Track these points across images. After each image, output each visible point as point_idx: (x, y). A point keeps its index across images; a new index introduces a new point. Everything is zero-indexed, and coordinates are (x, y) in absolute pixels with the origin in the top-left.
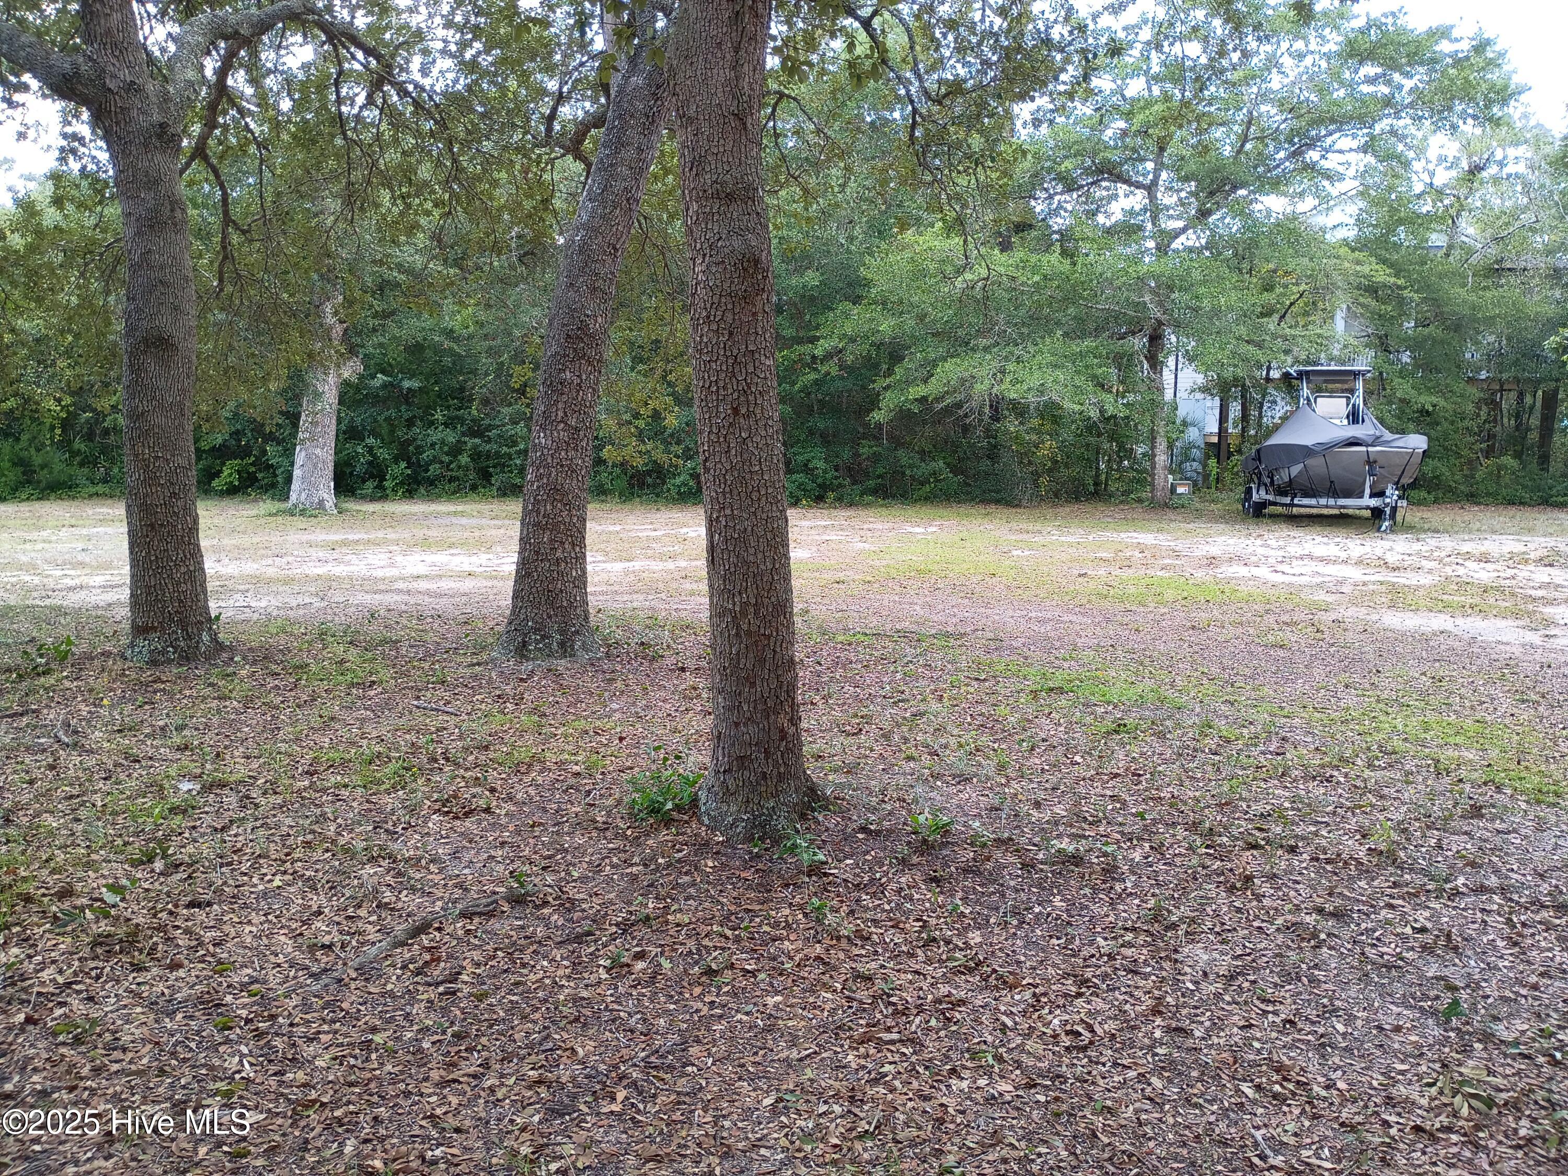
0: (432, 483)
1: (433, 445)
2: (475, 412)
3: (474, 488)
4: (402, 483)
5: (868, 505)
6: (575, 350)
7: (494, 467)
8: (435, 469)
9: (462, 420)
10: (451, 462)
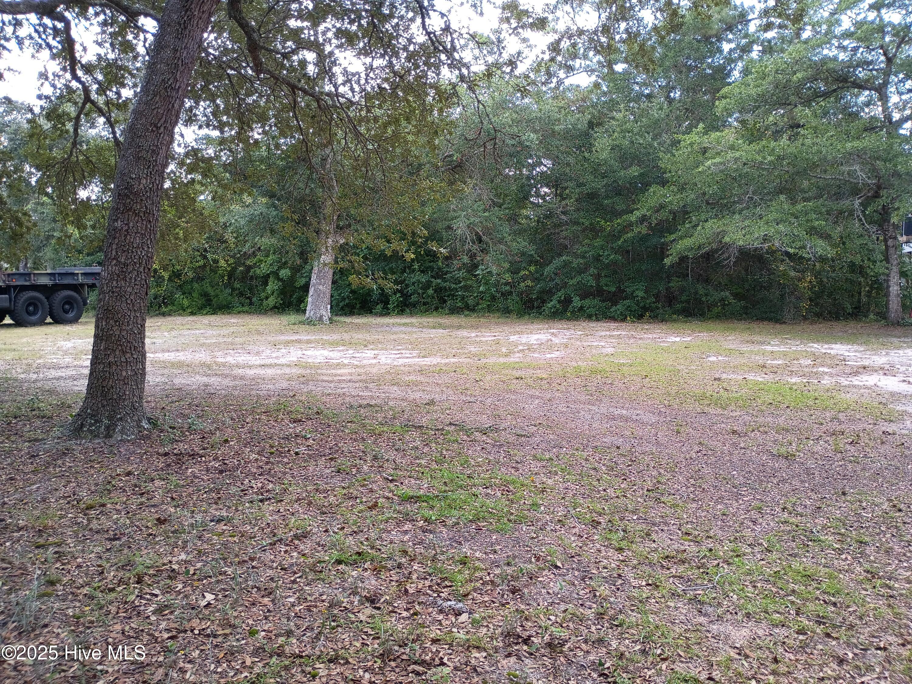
0: (414, 305)
1: (413, 284)
2: (440, 264)
3: (436, 309)
4: (398, 306)
5: (675, 321)
6: (124, 204)
7: (448, 296)
8: (414, 298)
9: (432, 269)
10: (423, 293)
